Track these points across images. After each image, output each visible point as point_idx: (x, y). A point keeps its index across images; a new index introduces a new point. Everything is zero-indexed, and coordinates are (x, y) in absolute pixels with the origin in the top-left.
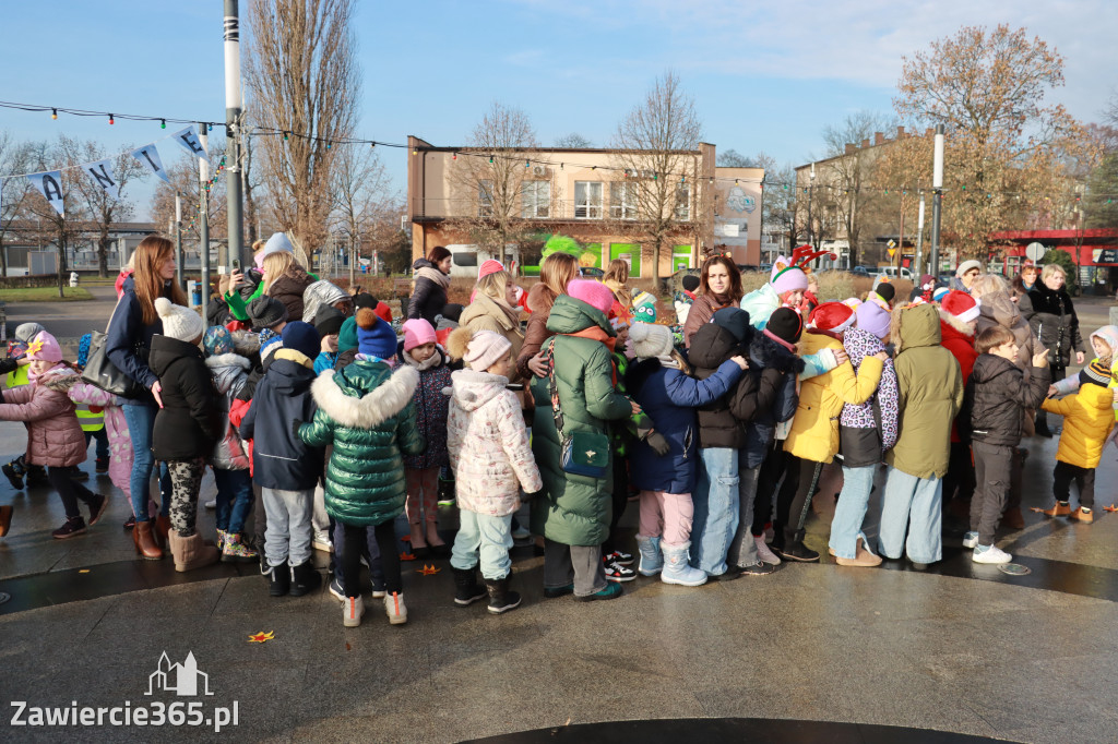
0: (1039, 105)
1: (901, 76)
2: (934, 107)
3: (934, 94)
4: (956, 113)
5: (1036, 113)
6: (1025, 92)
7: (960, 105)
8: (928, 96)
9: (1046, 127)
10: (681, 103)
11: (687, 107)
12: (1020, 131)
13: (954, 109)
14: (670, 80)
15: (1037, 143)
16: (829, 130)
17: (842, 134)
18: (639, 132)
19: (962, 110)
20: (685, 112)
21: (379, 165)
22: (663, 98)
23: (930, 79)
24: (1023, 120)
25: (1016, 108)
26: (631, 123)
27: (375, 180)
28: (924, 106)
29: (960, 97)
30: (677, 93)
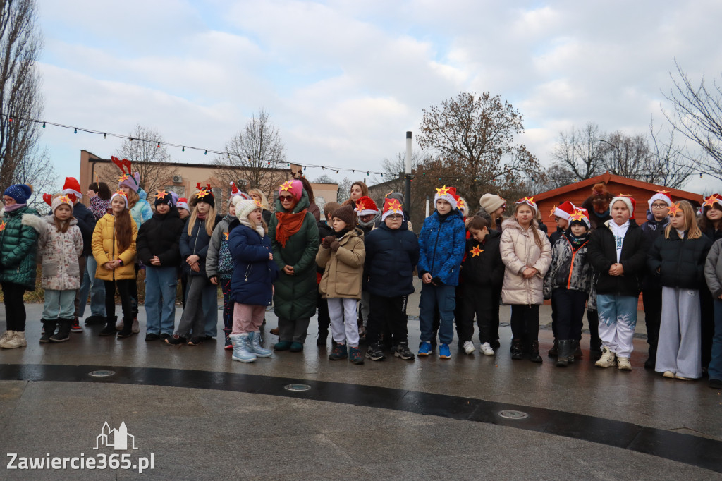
0: (511, 145)
1: (422, 122)
2: (444, 143)
3: (444, 135)
4: (459, 148)
5: (509, 150)
6: (501, 137)
7: (461, 142)
8: (439, 135)
9: (514, 158)
10: (269, 132)
11: (274, 134)
12: (498, 161)
13: (457, 145)
14: (262, 117)
15: (509, 169)
16: (386, 161)
17: (396, 165)
18: (240, 151)
19: (462, 146)
20: (272, 138)
21: (49, 165)
22: (257, 129)
23: (441, 124)
24: (500, 153)
25: (497, 146)
26: (234, 144)
27: (45, 177)
28: (437, 142)
29: (459, 137)
30: (267, 125)
